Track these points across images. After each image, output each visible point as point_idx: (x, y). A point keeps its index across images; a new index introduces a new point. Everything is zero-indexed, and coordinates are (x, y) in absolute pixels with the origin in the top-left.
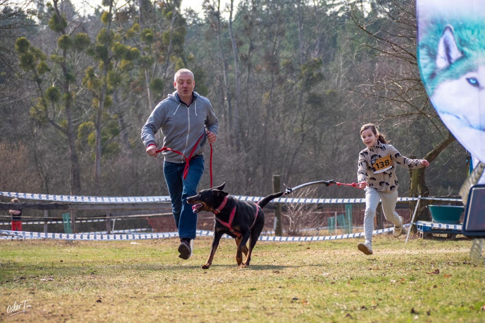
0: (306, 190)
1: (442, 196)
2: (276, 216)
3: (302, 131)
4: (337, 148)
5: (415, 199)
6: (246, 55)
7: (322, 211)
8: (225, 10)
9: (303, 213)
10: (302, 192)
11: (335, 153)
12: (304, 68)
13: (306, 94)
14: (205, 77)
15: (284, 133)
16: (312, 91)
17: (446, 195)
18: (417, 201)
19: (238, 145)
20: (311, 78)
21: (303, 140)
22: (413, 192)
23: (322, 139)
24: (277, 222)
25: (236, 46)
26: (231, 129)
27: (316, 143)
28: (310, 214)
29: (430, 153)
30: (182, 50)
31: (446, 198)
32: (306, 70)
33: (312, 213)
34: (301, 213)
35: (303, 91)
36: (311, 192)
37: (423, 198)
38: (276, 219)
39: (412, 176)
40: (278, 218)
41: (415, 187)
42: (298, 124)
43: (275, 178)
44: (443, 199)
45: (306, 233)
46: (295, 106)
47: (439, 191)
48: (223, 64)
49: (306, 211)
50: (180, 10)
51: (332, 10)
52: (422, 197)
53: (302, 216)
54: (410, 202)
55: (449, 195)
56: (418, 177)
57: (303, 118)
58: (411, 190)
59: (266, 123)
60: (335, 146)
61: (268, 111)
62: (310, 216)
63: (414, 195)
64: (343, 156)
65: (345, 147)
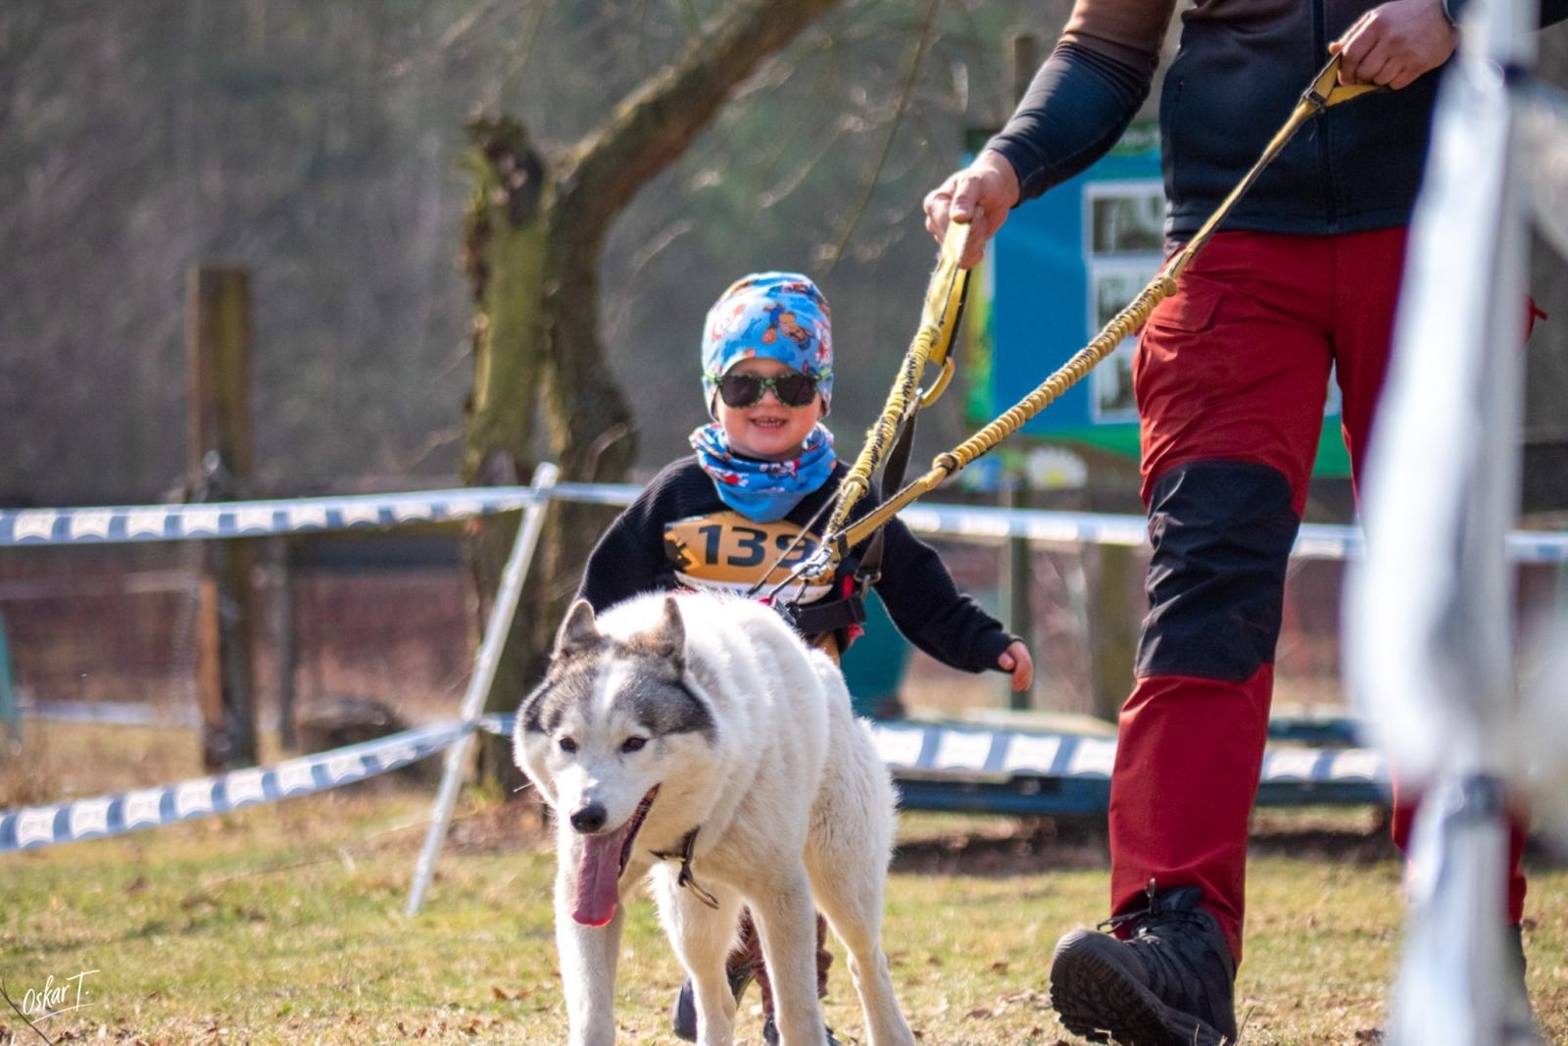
5: (507, 498)
18: (516, 517)
22: (496, 434)
29: (645, 92)
37: (573, 492)
39: (493, 295)
41: (515, 398)
52: (570, 476)
54: (472, 527)
56: (546, 303)
58: (475, 423)
63: (503, 463)
64: (38, 182)
65: (56, 110)
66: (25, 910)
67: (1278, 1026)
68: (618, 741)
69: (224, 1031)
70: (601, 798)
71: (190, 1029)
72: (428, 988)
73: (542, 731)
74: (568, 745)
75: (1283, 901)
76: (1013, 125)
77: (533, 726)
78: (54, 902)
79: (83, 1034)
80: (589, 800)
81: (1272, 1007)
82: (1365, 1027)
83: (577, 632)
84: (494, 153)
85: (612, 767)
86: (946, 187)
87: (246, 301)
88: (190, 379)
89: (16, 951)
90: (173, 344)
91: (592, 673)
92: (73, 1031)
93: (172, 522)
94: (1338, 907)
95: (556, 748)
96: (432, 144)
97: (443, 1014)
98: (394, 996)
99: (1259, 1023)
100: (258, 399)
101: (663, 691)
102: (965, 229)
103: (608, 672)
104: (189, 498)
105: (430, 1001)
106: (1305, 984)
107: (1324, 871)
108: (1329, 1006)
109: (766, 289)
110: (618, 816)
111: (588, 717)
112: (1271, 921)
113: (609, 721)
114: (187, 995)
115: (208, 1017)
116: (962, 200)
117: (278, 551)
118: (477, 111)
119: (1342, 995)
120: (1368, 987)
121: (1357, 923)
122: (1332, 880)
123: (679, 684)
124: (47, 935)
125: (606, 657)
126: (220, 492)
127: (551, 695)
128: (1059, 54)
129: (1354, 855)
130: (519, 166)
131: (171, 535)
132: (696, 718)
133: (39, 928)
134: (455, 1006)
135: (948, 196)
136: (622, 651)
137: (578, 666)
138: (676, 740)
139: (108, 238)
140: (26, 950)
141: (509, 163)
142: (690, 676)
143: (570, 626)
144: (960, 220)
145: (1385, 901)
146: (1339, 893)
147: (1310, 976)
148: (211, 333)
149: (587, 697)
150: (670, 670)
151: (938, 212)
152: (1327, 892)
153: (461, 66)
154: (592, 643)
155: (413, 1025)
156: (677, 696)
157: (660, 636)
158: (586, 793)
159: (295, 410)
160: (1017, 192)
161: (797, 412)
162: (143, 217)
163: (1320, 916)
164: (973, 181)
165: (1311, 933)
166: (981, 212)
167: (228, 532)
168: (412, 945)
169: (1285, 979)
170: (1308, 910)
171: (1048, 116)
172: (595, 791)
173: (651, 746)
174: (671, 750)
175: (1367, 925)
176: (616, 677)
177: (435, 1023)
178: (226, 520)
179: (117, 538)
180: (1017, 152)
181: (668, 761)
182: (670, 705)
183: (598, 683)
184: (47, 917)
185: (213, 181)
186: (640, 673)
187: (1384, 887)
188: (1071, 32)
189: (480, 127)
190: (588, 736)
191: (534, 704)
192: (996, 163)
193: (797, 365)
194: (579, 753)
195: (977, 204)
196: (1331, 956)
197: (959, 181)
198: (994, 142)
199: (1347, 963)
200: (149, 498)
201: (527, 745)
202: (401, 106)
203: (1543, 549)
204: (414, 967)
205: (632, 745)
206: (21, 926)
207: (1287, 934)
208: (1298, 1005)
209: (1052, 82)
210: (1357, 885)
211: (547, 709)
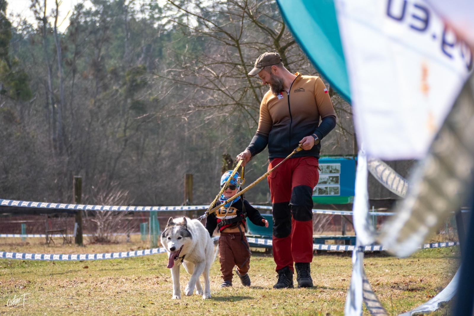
0: (117, 194)
1: (261, 203)
2: (77, 221)
3: (125, 136)
4: (160, 154)
6: (71, 61)
7: (133, 216)
8: (51, 16)
9: (113, 218)
10: (112, 196)
11: (157, 159)
12: (128, 75)
13: (129, 101)
14: (30, 80)
15: (107, 138)
16: (135, 98)
17: (264, 201)
19: (61, 149)
20: (134, 84)
21: (125, 145)
23: (145, 145)
24: (78, 229)
25: (60, 52)
26: (54, 132)
27: (139, 149)
28: (120, 219)
30: (7, 54)
31: (265, 205)
32: (130, 76)
33: (123, 218)
34: (111, 218)
35: (126, 98)
36: (121, 196)
38: (76, 225)
40: (80, 224)
42: (121, 130)
43: (77, 179)
44: (261, 207)
45: (115, 240)
46: (119, 111)
47: (258, 198)
48: (49, 68)
49: (115, 217)
50: (6, 14)
51: (160, 22)
53: (112, 222)
55: (267, 202)
57: (126, 123)
59: (89, 128)
60: (158, 152)
61: (92, 116)
62: (120, 221)
64: (164, 162)
65: (167, 153)
66: (161, 261)
67: (331, 278)
68: (177, 238)
69: (188, 277)
70: (175, 246)
71: (184, 277)
72: (216, 272)
73: (165, 237)
74: (169, 238)
75: (331, 261)
76: (250, 146)
77: (164, 236)
78: (165, 259)
79: (169, 277)
80: (173, 246)
81: (330, 276)
82: (343, 279)
83: (170, 222)
84: (226, 159)
85: (176, 241)
86: (240, 154)
87: (192, 178)
88: (185, 189)
89: (160, 266)
90: (182, 184)
91: (173, 228)
92: (168, 277)
93: (182, 208)
94: (339, 262)
95: (167, 239)
96: (217, 158)
97: (218, 275)
98: (211, 273)
99: (328, 278)
100: (193, 192)
101: (184, 231)
102: (242, 161)
103: (175, 228)
104: (184, 205)
105: (216, 274)
106: (334, 273)
107: (337, 257)
108: (338, 276)
109: (230, 172)
110: (177, 249)
111: (172, 234)
112: (330, 264)
113: (176, 234)
114: (183, 272)
115: (186, 276)
116: (242, 156)
117: (196, 212)
118: (224, 153)
119: (339, 274)
120: (343, 273)
121: (342, 265)
122: (338, 259)
123: (187, 230)
124: (164, 264)
125: (175, 226)
126: (188, 204)
127: (167, 231)
128: (256, 135)
129: (341, 255)
130: (229, 161)
131: (181, 210)
132: (189, 235)
133: (163, 263)
134: (219, 274)
135: (240, 156)
136: (178, 225)
137: (171, 227)
138: (186, 238)
139: (174, 170)
140: (161, 266)
141: (228, 161)
142: (188, 229)
143: (169, 221)
144: (242, 160)
145: (345, 262)
146: (339, 260)
147: (335, 272)
148: (187, 183)
149: (172, 231)
150: (185, 227)
151: (239, 158)
152: (338, 260)
153: (221, 147)
154: (173, 224)
155: (214, 277)
156: (186, 231)
157: (183, 223)
158: (172, 245)
159: (198, 193)
160: (251, 156)
161: (233, 191)
162: (178, 167)
163: (336, 264)
164: (244, 153)
165: (335, 266)
166: (245, 158)
167: (189, 210)
168: (214, 266)
169: (332, 272)
170: (335, 263)
171: (256, 144)
172: (174, 245)
173: (182, 239)
174: (185, 240)
175: (343, 265)
176: (177, 229)
177: (217, 277)
178: (189, 208)
179: (174, 210)
180: (251, 149)
181: (185, 241)
182: (185, 233)
183: (174, 229)
184: (164, 261)
185: (188, 163)
186: (181, 228)
187: (345, 259)
188: (258, 132)
189: (225, 155)
190: (172, 237)
191: (164, 233)
192: (248, 151)
193: (233, 183)
194: (171, 240)
195: (244, 157)
196: (338, 269)
197: (242, 154)
198: (247, 148)
199: (340, 270)
200: (179, 205)
201: (163, 239)
202: (213, 152)
203: (377, 214)
204: (214, 269)
205: (179, 238)
206: (161, 263)
207: (332, 266)
208: (334, 276)
209: (256, 139)
210: (341, 259)
211: (166, 233)
